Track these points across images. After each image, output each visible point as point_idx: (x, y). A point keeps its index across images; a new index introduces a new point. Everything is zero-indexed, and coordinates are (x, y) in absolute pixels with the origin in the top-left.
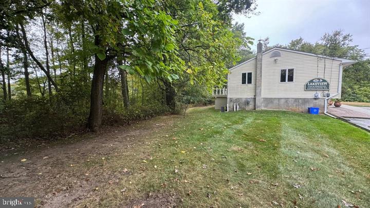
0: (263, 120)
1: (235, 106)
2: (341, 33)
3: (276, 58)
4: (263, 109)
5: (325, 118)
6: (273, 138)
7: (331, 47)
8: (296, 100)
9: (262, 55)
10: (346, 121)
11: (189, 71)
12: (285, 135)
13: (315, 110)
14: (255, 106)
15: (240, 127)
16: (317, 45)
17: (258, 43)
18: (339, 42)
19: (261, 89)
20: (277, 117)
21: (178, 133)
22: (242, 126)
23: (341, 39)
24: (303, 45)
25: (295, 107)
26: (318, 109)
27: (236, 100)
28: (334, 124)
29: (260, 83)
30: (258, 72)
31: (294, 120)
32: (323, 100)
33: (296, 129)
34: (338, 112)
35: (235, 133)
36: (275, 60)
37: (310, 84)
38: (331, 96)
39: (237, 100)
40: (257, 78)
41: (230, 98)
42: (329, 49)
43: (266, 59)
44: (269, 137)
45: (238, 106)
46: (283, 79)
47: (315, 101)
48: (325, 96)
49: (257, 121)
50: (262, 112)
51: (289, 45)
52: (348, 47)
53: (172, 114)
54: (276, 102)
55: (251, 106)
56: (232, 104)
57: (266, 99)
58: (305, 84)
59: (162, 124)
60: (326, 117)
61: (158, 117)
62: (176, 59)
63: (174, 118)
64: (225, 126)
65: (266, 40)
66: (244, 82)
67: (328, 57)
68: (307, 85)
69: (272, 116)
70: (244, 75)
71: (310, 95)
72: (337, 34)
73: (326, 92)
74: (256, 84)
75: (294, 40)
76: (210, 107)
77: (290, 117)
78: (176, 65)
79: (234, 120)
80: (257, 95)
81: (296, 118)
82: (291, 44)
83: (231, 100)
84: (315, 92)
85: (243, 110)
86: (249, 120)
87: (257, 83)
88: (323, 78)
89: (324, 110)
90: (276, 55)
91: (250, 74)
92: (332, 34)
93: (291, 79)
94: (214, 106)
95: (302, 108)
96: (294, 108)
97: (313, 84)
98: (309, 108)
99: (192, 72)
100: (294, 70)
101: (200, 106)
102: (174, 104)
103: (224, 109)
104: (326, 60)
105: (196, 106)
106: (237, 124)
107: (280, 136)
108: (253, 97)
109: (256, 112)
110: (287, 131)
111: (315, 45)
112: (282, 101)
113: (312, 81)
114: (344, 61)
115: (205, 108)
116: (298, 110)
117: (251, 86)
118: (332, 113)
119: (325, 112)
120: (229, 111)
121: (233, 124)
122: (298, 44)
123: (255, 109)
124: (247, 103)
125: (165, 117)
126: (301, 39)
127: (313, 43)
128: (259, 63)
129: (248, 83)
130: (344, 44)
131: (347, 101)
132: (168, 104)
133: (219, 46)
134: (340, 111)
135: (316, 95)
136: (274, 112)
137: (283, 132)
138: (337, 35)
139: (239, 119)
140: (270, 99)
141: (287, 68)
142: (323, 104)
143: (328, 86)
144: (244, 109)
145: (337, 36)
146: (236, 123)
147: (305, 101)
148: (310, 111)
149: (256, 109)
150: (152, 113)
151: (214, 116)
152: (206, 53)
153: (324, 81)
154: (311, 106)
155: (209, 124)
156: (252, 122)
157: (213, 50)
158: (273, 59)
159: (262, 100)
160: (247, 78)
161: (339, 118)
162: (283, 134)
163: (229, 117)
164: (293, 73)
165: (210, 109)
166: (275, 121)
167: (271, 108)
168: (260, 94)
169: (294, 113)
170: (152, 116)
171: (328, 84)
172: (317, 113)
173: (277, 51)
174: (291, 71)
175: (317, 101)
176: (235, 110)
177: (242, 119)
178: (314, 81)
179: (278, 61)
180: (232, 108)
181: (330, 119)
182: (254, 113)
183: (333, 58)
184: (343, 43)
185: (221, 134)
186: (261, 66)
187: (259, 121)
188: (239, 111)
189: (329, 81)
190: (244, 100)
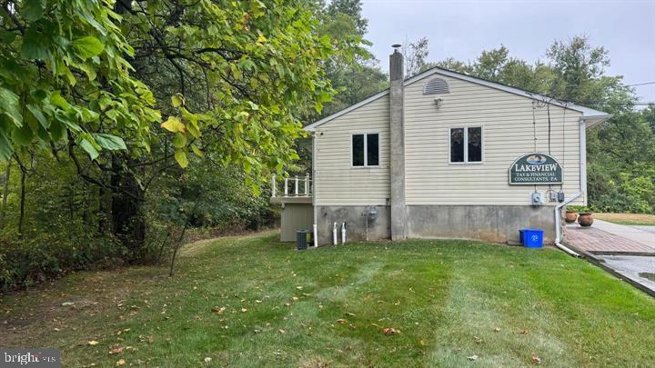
0: (406, 268)
1: (335, 231)
2: (586, 43)
3: (438, 97)
4: (412, 235)
5: (556, 257)
6: (420, 320)
7: (568, 76)
8: (492, 210)
9: (403, 87)
10: (597, 263)
11: (172, 124)
12: (454, 310)
13: (535, 238)
14: (389, 228)
15: (339, 293)
16: (540, 68)
17: (392, 52)
18: (584, 65)
19: (403, 181)
20: (444, 258)
21: (138, 327)
22: (345, 290)
23: (588, 57)
24: (509, 66)
25: (489, 229)
26: (540, 233)
27: (339, 211)
28: (570, 272)
29: (400, 163)
30: (395, 134)
31: (483, 265)
32: (550, 210)
33: (484, 291)
34: (584, 241)
35: (321, 315)
36: (436, 102)
37: (519, 167)
38: (566, 200)
39: (342, 213)
40: (393, 150)
41: (323, 208)
42: (566, 79)
43: (414, 98)
44: (411, 321)
45: (344, 231)
46: (457, 156)
47: (534, 213)
48: (554, 200)
49: (390, 274)
50: (408, 245)
51: (478, 63)
52: (604, 78)
53: (131, 262)
54: (443, 215)
55: (379, 230)
56: (327, 224)
57: (417, 210)
58: (508, 166)
59: (86, 302)
60: (559, 254)
61: (73, 276)
62: (125, 85)
63: (135, 276)
64: (298, 293)
65: (421, 46)
66: (358, 161)
67: (554, 102)
68: (513, 170)
69: (431, 258)
70: (357, 140)
71: (522, 197)
72: (578, 45)
73: (556, 190)
74: (389, 168)
75: (488, 50)
76: (267, 233)
77: (474, 258)
78: (123, 105)
79: (326, 273)
80: (395, 197)
81: (490, 259)
82: (480, 60)
83: (325, 212)
84: (531, 191)
85: (357, 241)
86: (368, 272)
87: (393, 165)
88: (547, 154)
89: (555, 237)
90: (437, 88)
91: (373, 139)
92: (568, 44)
93: (476, 155)
94: (278, 231)
95: (505, 233)
96: (488, 232)
97: (528, 168)
98: (521, 232)
99: (181, 127)
100: (483, 131)
101: (237, 232)
102: (141, 230)
103: (304, 241)
104: (551, 107)
105: (222, 233)
106: (333, 285)
107: (440, 316)
108: (384, 204)
109: (393, 245)
110: (460, 298)
111: (535, 67)
112: (459, 214)
113: (523, 161)
114: (588, 112)
115: (252, 237)
116: (496, 239)
117: (377, 172)
118: (572, 243)
119: (557, 241)
120: (320, 246)
121: (321, 286)
122: (496, 61)
123: (390, 238)
124: (369, 220)
125: (101, 276)
126: (503, 50)
127: (531, 63)
128: (395, 107)
129: (368, 164)
130: (593, 71)
131: (609, 210)
132: (118, 230)
133: (269, 56)
134: (589, 237)
135: (536, 196)
136: (439, 244)
137: (451, 303)
138: (579, 47)
139: (343, 267)
140: (427, 207)
141: (466, 124)
142: (551, 220)
143: (558, 173)
144: (361, 238)
145: (580, 51)
146: (331, 281)
147: (512, 212)
148: (524, 239)
149: (393, 239)
150: (52, 264)
151: (269, 265)
152: (230, 72)
153: (550, 160)
154: (526, 226)
155: (250, 290)
156: (375, 277)
157: (250, 64)
158: (431, 99)
159: (408, 210)
160: (366, 150)
161: (584, 256)
162: (449, 309)
163: (314, 264)
164: (480, 137)
165: (266, 240)
166: (436, 272)
167: (432, 234)
168: (402, 196)
169: (486, 247)
170: (51, 275)
171: (559, 169)
172: (539, 243)
173: (441, 78)
174: (475, 133)
175: (538, 213)
176: (336, 242)
177: (353, 269)
178: (528, 160)
179: (444, 106)
180: (327, 234)
181: (564, 258)
182: (387, 251)
183: (564, 105)
184: (591, 67)
185: (277, 321)
186: (402, 118)
187: (397, 272)
188: (346, 244)
189: (560, 162)
190: (359, 211)
